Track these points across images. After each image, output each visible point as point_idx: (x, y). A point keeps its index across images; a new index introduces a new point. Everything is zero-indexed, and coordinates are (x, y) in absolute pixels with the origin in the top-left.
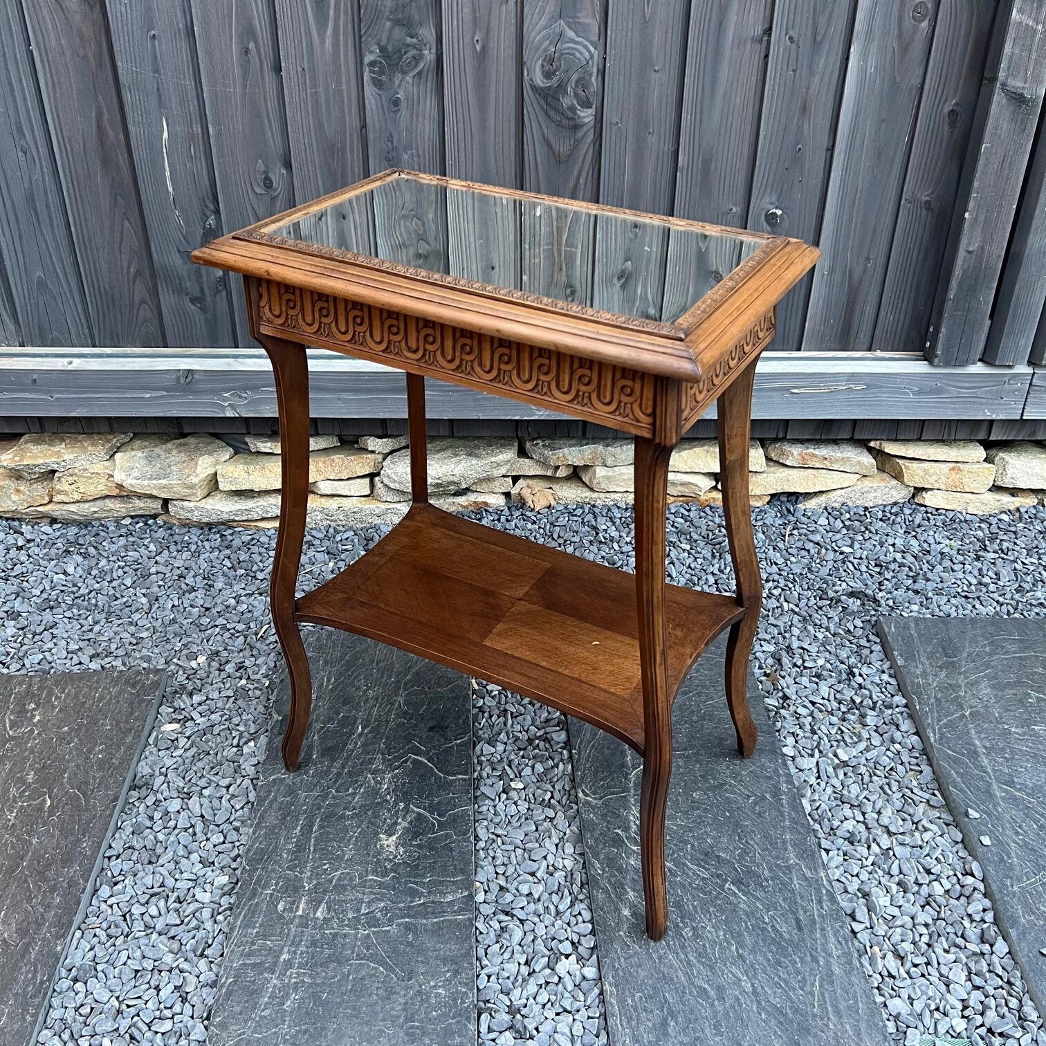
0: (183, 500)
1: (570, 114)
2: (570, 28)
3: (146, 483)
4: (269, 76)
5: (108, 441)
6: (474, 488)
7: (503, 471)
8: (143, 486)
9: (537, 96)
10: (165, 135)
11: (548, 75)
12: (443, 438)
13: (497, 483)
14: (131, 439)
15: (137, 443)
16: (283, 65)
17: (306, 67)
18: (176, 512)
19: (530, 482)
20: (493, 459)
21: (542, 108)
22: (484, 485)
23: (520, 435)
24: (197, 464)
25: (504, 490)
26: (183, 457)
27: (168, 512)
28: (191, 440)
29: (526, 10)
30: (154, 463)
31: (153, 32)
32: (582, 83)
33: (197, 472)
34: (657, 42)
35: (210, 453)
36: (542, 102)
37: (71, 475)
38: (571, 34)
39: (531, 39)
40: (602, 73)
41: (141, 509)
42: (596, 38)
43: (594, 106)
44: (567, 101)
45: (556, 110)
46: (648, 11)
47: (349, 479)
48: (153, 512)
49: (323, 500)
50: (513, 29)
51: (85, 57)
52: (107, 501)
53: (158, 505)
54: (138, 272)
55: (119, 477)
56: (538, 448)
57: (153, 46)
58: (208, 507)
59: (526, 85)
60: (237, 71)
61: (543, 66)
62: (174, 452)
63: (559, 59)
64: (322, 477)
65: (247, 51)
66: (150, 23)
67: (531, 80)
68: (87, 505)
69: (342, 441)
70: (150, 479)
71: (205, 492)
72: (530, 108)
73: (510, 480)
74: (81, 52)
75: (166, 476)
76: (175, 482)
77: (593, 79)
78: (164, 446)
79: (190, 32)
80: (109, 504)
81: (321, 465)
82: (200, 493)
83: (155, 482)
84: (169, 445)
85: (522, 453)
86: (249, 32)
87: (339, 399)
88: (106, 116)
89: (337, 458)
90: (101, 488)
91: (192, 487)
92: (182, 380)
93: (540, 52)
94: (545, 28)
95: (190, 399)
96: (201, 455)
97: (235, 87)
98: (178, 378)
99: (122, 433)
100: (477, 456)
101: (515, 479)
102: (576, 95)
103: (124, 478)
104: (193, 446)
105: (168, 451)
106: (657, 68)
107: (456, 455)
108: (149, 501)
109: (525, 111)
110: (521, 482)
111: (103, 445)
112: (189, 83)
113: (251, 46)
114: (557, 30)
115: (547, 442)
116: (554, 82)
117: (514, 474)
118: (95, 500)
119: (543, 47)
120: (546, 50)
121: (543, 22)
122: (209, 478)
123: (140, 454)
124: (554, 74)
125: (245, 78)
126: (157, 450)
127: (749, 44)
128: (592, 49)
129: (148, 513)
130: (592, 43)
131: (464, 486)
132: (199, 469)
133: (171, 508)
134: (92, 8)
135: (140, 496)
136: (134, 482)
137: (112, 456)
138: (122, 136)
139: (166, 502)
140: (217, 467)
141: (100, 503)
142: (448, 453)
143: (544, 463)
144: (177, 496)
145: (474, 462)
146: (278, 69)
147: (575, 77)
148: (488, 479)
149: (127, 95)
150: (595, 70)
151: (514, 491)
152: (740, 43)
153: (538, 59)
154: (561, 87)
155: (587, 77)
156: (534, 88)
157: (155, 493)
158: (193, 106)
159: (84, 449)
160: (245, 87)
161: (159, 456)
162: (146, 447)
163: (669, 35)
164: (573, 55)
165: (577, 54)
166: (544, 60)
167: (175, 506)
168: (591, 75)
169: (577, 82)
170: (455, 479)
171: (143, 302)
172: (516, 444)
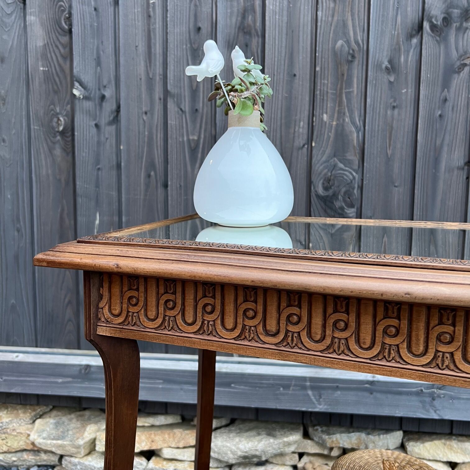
0: (72, 456)
1: (340, 211)
2: (341, 162)
3: (49, 442)
4: (161, 190)
5: (34, 410)
6: (271, 460)
7: (292, 449)
8: (46, 445)
9: (320, 201)
10: (97, 222)
11: (326, 189)
12: (251, 421)
13: (287, 458)
14: (51, 410)
15: (54, 413)
16: (169, 183)
17: (182, 184)
18: (66, 465)
19: (312, 458)
20: (286, 439)
21: (322, 207)
22: (278, 458)
23: (305, 422)
24: (85, 430)
25: (292, 463)
26: (78, 424)
27: (61, 464)
28: (87, 413)
29: (314, 152)
30: (59, 428)
31: (99, 167)
32: (348, 194)
33: (84, 436)
34: (396, 170)
35: (96, 423)
36: (323, 204)
37: (4, 433)
38: (341, 165)
39: (316, 168)
40: (361, 188)
41: (45, 461)
42: (356, 167)
43: (356, 207)
44: (338, 204)
45: (331, 209)
46: (389, 152)
47: (184, 448)
48: (52, 463)
49: (165, 463)
50: (305, 163)
51: (60, 180)
52: (24, 453)
53: (55, 459)
54: (70, 302)
55: (34, 437)
56: (317, 432)
57: (98, 175)
58: (87, 463)
59: (313, 194)
60: (143, 187)
61: (323, 184)
62: (74, 420)
63: (334, 180)
64: (166, 445)
65: (149, 176)
66: (98, 161)
67: (316, 191)
68: (9, 456)
69: (183, 419)
70: (53, 439)
71: (87, 451)
72: (315, 207)
73: (297, 456)
74: (58, 177)
75: (62, 438)
76: (68, 443)
77: (355, 191)
78: (69, 417)
79: (119, 166)
80: (25, 456)
81: (166, 436)
82: (83, 452)
83: (54, 442)
84: (73, 416)
85: (306, 435)
86: (151, 165)
87: (181, 389)
88: (66, 212)
89: (178, 432)
90: (21, 444)
91: (78, 447)
92: (83, 371)
93: (321, 176)
94: (325, 162)
95: (86, 384)
96: (90, 424)
97: (140, 195)
98: (80, 370)
99: (45, 405)
100: (274, 436)
101: (301, 455)
102: (345, 201)
103: (36, 437)
104: (86, 417)
105: (70, 420)
106: (396, 185)
107: (259, 434)
108: (51, 455)
109: (312, 210)
110: (305, 459)
111: (30, 413)
112: (114, 194)
113: (152, 173)
114: (333, 163)
115: (324, 428)
116: (330, 192)
117: (300, 451)
118: (16, 452)
119: (323, 173)
120: (326, 174)
121: (324, 159)
122: (91, 442)
123: (52, 421)
124: (330, 188)
125: (146, 190)
126: (64, 419)
127: (456, 172)
128: (354, 174)
129: (49, 464)
130: (354, 170)
131: (264, 459)
132: (86, 434)
133: (64, 462)
134: (68, 154)
135: (46, 452)
136: (41, 441)
137: (34, 422)
138: (72, 222)
139: (61, 457)
140: (98, 434)
141: (19, 454)
142: (253, 433)
143: (322, 444)
144: (68, 453)
145: (272, 440)
146: (166, 186)
147: (343, 190)
148: (282, 455)
149: (79, 200)
150: (356, 186)
151: (300, 465)
152: (450, 170)
153: (320, 180)
154: (335, 196)
155: (351, 190)
156: (318, 196)
157: (54, 450)
158: (115, 206)
159: (17, 416)
160: (146, 195)
161: (63, 423)
162: (59, 416)
163: (404, 165)
164: (343, 177)
165: (345, 177)
166: (324, 180)
167: (66, 460)
168: (354, 189)
169: (345, 193)
170: (258, 453)
171: (70, 320)
172: (302, 428)
